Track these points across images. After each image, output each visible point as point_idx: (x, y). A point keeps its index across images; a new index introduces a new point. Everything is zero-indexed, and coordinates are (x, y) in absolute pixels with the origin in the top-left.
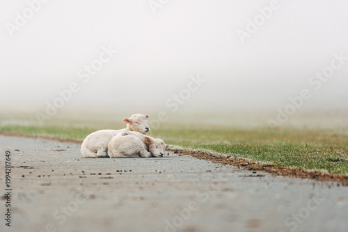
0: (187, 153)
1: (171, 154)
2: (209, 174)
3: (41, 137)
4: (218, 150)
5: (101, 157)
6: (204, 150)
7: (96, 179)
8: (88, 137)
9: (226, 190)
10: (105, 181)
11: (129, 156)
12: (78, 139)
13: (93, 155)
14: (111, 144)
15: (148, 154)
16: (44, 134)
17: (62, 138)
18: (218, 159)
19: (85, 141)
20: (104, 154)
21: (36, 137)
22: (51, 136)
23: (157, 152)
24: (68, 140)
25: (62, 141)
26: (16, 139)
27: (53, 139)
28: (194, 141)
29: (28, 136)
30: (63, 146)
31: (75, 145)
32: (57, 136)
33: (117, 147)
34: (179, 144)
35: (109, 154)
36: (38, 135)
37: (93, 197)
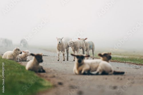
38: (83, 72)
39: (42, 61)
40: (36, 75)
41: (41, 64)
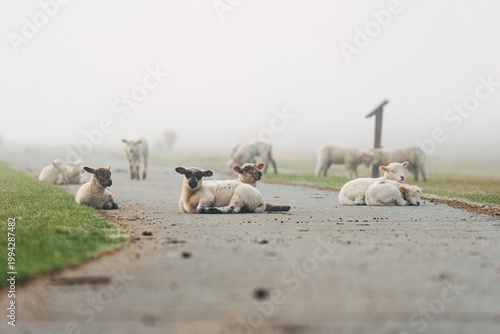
0: (443, 202)
1: (427, 203)
2: (464, 222)
3: (301, 185)
4: (473, 200)
5: (359, 205)
6: (459, 200)
7: (353, 225)
8: (346, 185)
9: (480, 238)
10: (361, 228)
11: (386, 205)
12: (337, 187)
13: (350, 202)
14: (368, 192)
15: (405, 202)
16: (304, 182)
17: (321, 186)
18: (473, 209)
19: (343, 189)
20: (362, 202)
21: (296, 185)
22: (311, 184)
23: (414, 200)
24: (327, 188)
25: (320, 189)
26: (276, 186)
27: (313, 187)
28: (450, 191)
29: (287, 184)
30: (321, 193)
31: (334, 193)
32: (316, 184)
33: (374, 195)
34: (436, 193)
35: (367, 202)
36: (298, 182)
37: (349, 243)
38: (198, 207)
39: (110, 184)
40: (97, 215)
41: (108, 191)
